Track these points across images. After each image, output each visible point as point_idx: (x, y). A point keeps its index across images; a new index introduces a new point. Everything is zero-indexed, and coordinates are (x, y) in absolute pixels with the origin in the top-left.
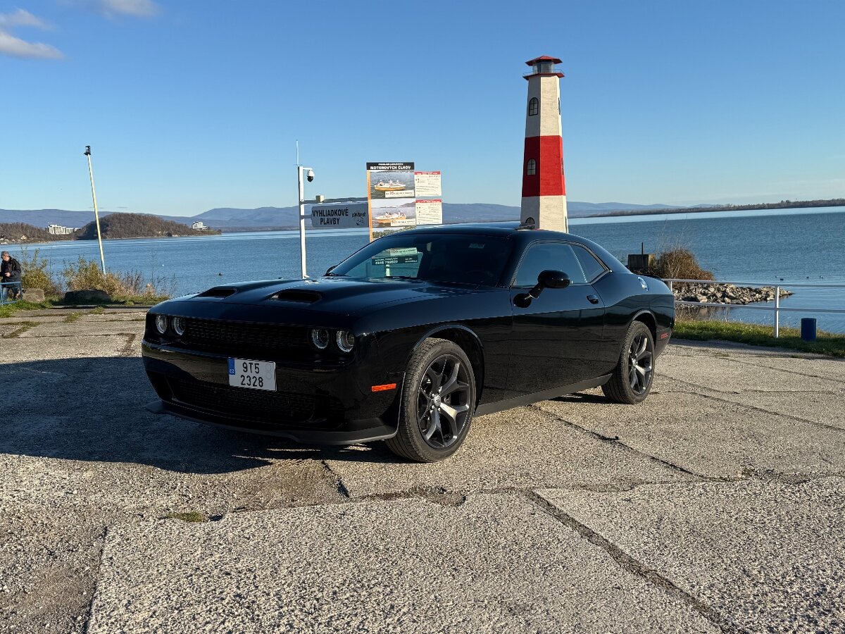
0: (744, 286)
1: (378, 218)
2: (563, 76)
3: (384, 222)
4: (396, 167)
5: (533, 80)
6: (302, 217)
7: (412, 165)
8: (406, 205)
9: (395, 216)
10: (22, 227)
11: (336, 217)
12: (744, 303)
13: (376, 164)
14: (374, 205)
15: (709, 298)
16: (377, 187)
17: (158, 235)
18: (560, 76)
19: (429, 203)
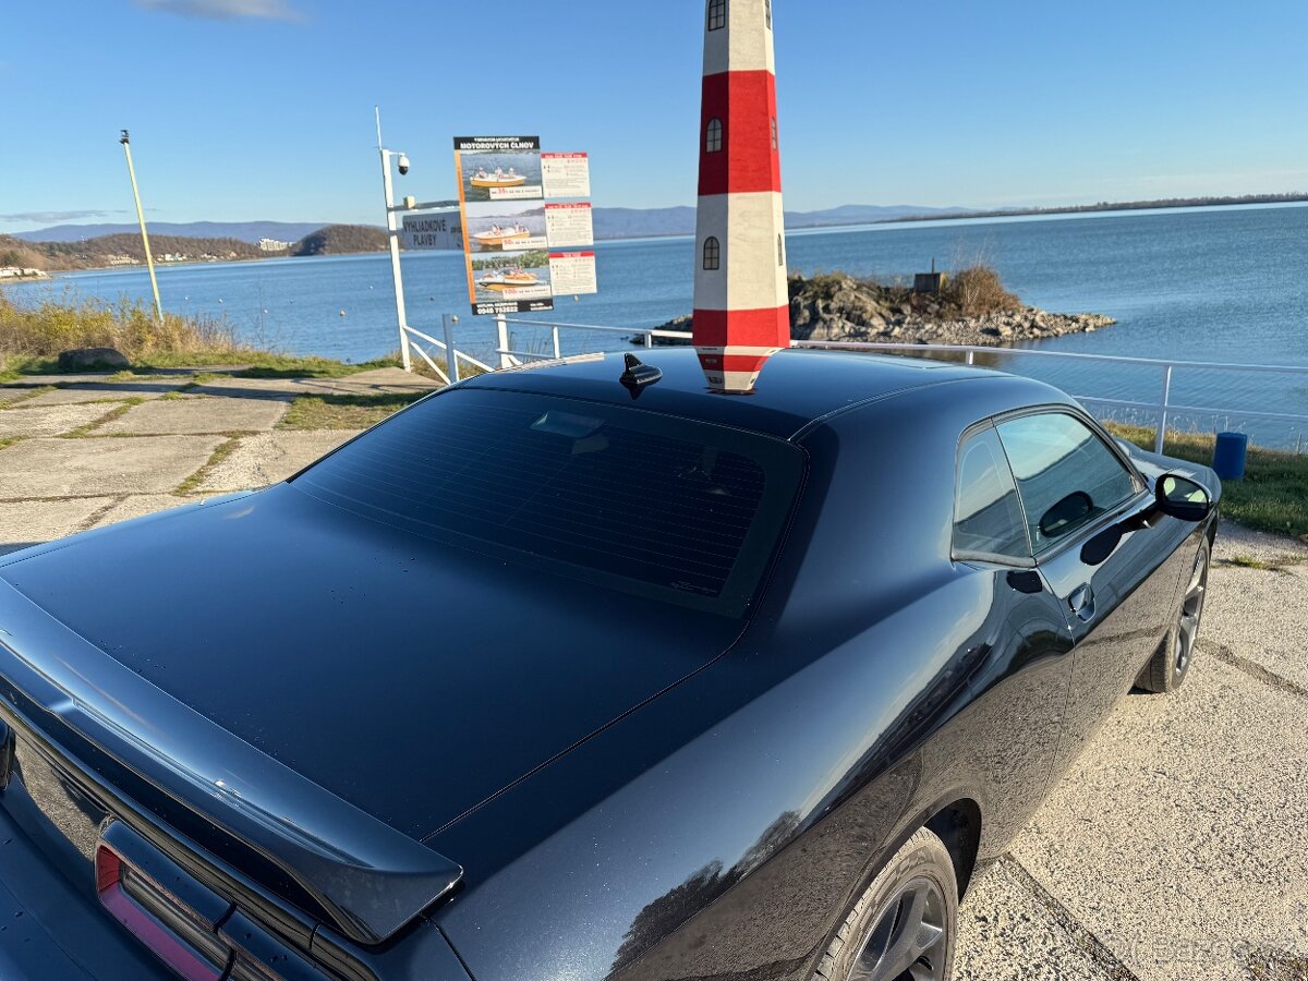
1: (480, 235)
3: (490, 243)
4: (507, 145)
6: (392, 232)
7: (535, 141)
8: (528, 211)
9: (510, 232)
10: (231, 243)
11: (432, 233)
12: (1056, 335)
13: (470, 140)
14: (471, 212)
15: (1013, 329)
16: (476, 180)
17: (382, 249)
19: (569, 210)
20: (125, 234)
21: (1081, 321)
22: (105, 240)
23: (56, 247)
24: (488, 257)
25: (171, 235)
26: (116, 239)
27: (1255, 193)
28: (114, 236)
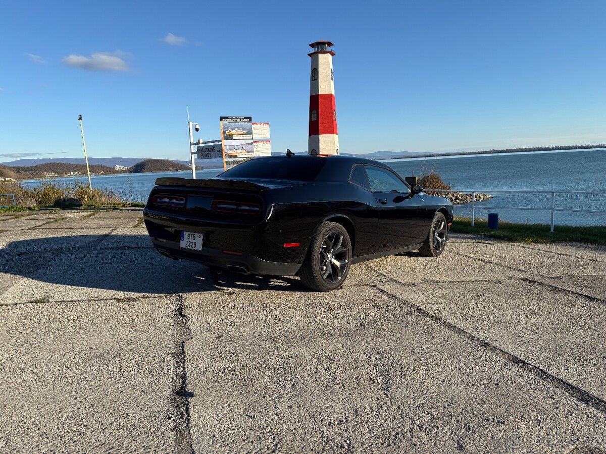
0: (468, 193)
1: (229, 152)
2: (335, 55)
3: (233, 155)
4: (239, 120)
5: (314, 56)
6: (192, 153)
7: (250, 119)
8: (247, 144)
9: (240, 151)
10: (101, 167)
11: (209, 152)
13: (226, 118)
14: (226, 144)
16: (228, 132)
18: (333, 54)
19: (262, 143)
20: (53, 163)
21: (478, 197)
22: (43, 165)
23: (21, 169)
24: (232, 160)
25: (74, 163)
26: (48, 165)
27: (559, 145)
28: (48, 164)
